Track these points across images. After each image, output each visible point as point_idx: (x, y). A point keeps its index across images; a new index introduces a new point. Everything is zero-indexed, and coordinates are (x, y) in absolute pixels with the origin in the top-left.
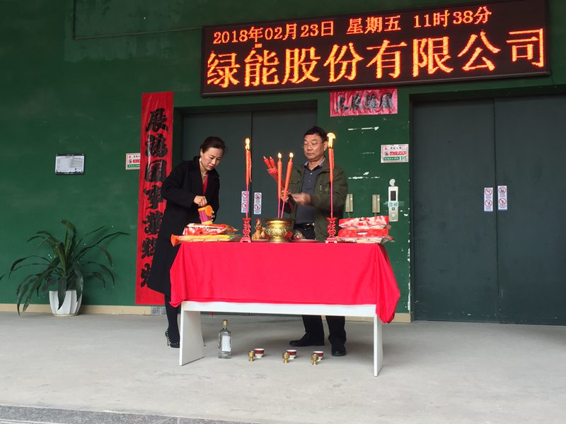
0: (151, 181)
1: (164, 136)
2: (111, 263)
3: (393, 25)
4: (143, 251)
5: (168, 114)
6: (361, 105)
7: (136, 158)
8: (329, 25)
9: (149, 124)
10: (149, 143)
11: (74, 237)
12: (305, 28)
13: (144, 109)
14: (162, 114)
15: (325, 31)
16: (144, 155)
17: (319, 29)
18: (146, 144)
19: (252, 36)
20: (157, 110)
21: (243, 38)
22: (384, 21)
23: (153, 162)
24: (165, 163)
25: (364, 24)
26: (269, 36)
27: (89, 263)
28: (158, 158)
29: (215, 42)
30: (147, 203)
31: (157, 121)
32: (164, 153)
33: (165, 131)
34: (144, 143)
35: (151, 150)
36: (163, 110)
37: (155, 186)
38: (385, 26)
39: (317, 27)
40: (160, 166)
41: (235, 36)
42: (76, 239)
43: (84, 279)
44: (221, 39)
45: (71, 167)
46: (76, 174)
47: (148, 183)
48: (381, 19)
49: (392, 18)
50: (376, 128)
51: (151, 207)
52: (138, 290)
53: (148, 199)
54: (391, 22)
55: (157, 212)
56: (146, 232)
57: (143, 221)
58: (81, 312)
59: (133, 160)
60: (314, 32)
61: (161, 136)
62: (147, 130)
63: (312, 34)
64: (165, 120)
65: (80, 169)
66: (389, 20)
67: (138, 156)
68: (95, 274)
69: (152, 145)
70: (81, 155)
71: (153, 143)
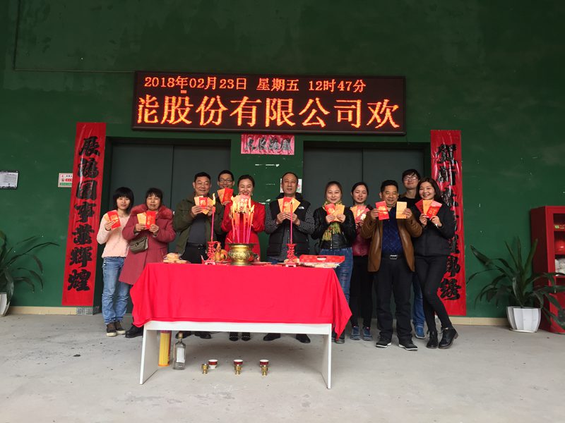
0: (82, 198)
1: (96, 160)
2: (42, 270)
3: (293, 87)
4: (71, 259)
5: (101, 142)
6: (266, 146)
7: (68, 178)
8: (243, 81)
9: (83, 149)
10: (81, 166)
11: (5, 245)
12: (223, 82)
13: (78, 135)
14: (95, 140)
15: (240, 86)
16: (77, 175)
17: (235, 83)
18: (79, 166)
19: (178, 83)
20: (91, 138)
21: (171, 84)
22: (286, 83)
23: (85, 182)
24: (95, 183)
25: (271, 84)
26: (193, 85)
27: (19, 269)
28: (90, 179)
29: (146, 85)
30: (77, 217)
31: (91, 146)
32: (95, 175)
33: (97, 156)
34: (77, 165)
35: (83, 170)
36: (96, 138)
37: (85, 203)
38: (287, 87)
39: (233, 81)
40: (92, 186)
41: (163, 81)
42: (7, 247)
43: (14, 284)
44: (151, 83)
45: (5, 182)
46: (9, 188)
47: (79, 200)
48: (284, 81)
49: (292, 81)
50: (277, 165)
51: (81, 221)
52: (64, 293)
53: (79, 214)
54: (292, 84)
55: (87, 225)
56: (75, 242)
57: (73, 233)
58: (8, 313)
59: (65, 179)
60: (231, 86)
61: (93, 159)
62: (80, 154)
63: (228, 87)
64: (98, 146)
65: (14, 184)
66: (290, 82)
67: (71, 176)
68: (25, 279)
69: (84, 167)
70: (15, 172)
71: (86, 165)
